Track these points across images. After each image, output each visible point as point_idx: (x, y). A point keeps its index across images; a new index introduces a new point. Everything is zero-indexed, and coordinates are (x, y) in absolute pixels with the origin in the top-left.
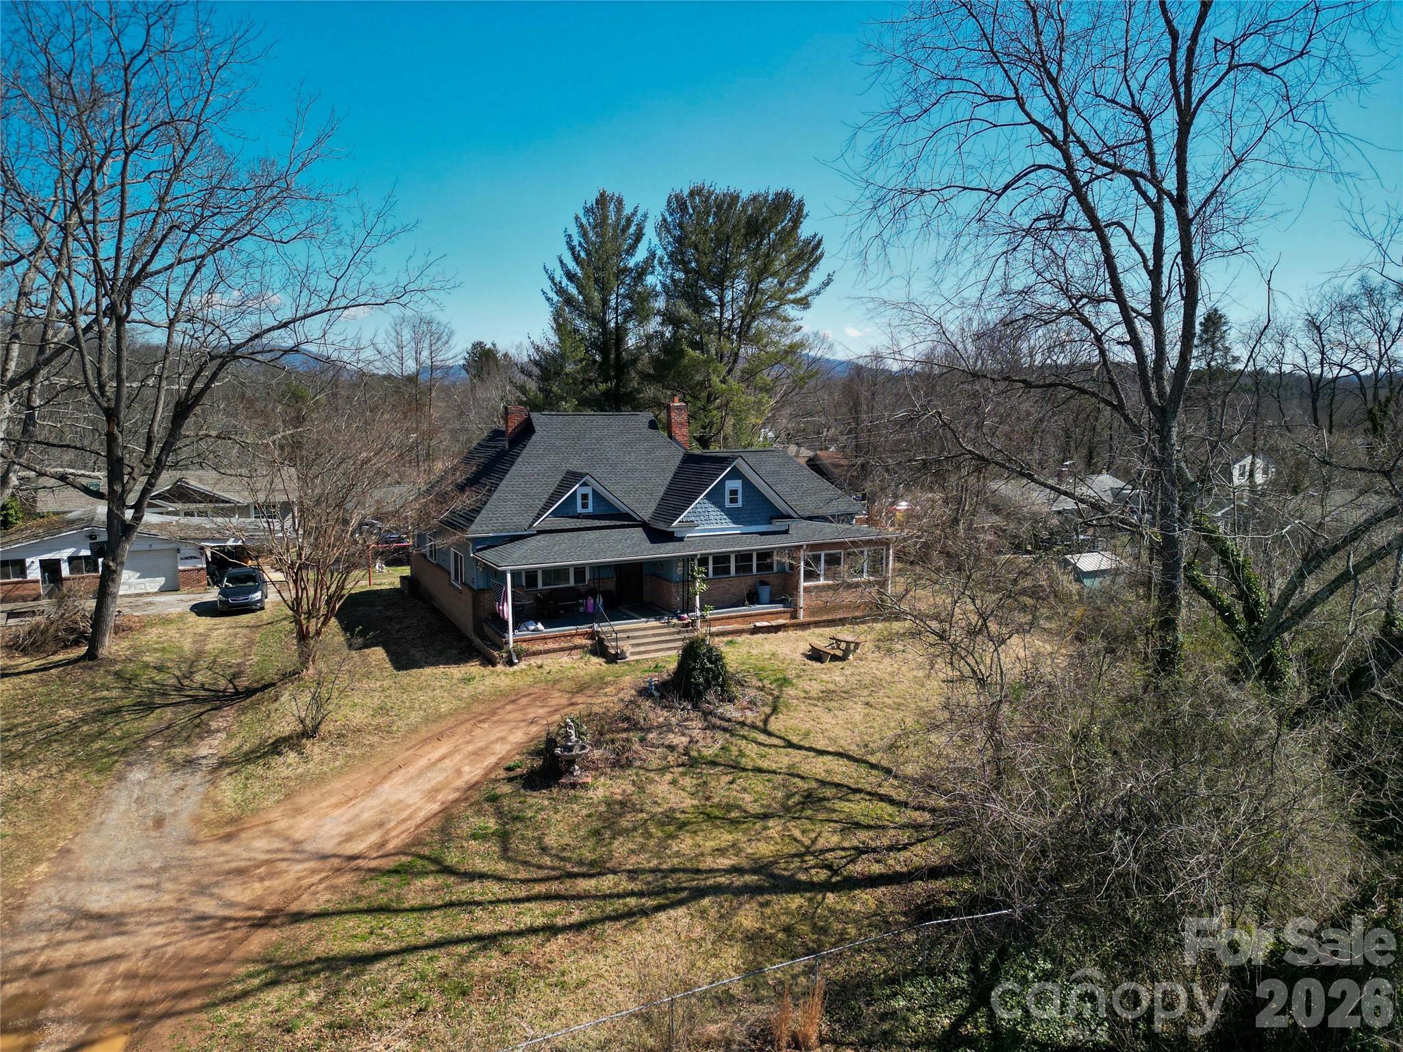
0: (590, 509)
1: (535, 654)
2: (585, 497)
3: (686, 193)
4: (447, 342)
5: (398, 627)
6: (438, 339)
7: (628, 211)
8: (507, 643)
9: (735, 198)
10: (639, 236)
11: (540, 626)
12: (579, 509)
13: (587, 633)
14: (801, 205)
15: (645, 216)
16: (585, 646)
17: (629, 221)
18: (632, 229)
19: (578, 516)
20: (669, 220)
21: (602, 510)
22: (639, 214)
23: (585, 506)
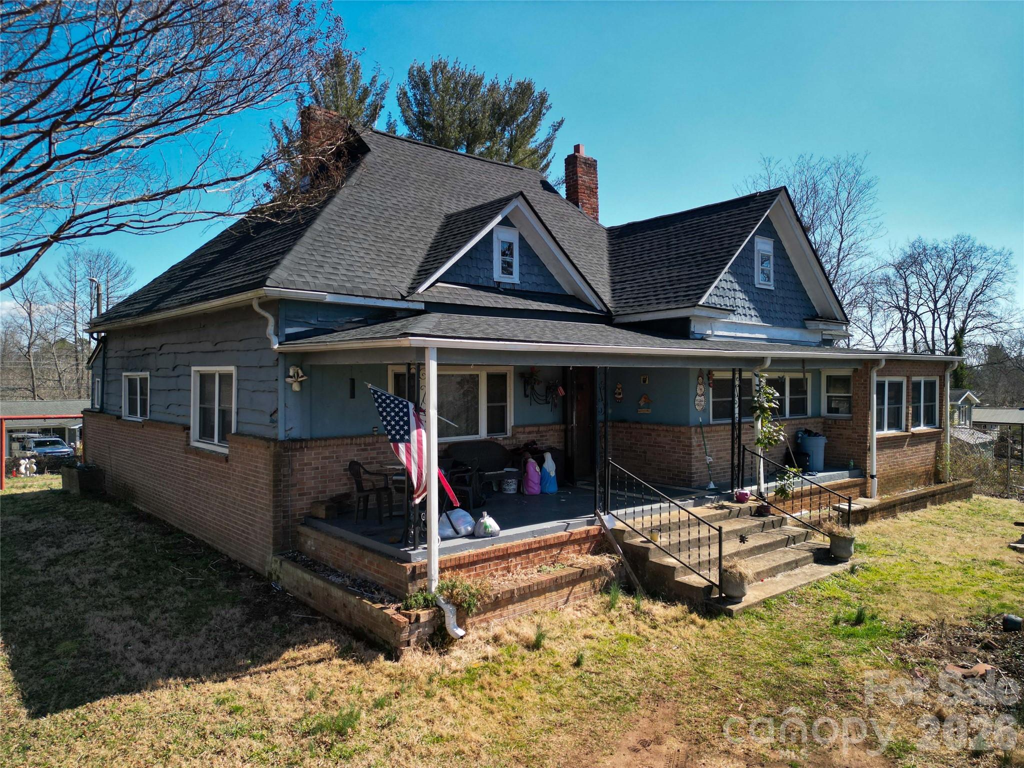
0: (515, 278)
1: (499, 603)
2: (507, 251)
3: (428, 68)
4: (125, 279)
5: (52, 553)
6: (116, 275)
7: (365, 81)
8: (421, 573)
9: (478, 82)
10: (376, 109)
11: (490, 522)
12: (498, 275)
13: (587, 537)
14: (543, 99)
15: (385, 87)
16: (601, 571)
17: (366, 93)
18: (369, 100)
19: (497, 289)
20: (410, 94)
21: (534, 283)
22: (378, 84)
23: (507, 268)
